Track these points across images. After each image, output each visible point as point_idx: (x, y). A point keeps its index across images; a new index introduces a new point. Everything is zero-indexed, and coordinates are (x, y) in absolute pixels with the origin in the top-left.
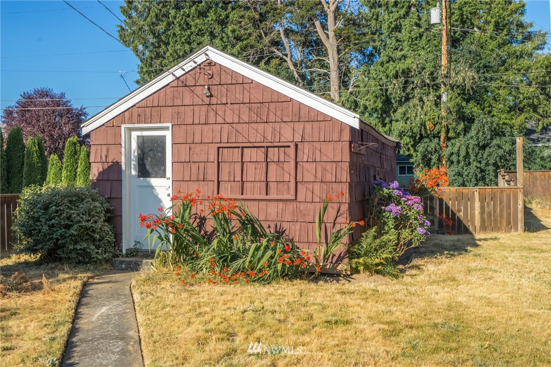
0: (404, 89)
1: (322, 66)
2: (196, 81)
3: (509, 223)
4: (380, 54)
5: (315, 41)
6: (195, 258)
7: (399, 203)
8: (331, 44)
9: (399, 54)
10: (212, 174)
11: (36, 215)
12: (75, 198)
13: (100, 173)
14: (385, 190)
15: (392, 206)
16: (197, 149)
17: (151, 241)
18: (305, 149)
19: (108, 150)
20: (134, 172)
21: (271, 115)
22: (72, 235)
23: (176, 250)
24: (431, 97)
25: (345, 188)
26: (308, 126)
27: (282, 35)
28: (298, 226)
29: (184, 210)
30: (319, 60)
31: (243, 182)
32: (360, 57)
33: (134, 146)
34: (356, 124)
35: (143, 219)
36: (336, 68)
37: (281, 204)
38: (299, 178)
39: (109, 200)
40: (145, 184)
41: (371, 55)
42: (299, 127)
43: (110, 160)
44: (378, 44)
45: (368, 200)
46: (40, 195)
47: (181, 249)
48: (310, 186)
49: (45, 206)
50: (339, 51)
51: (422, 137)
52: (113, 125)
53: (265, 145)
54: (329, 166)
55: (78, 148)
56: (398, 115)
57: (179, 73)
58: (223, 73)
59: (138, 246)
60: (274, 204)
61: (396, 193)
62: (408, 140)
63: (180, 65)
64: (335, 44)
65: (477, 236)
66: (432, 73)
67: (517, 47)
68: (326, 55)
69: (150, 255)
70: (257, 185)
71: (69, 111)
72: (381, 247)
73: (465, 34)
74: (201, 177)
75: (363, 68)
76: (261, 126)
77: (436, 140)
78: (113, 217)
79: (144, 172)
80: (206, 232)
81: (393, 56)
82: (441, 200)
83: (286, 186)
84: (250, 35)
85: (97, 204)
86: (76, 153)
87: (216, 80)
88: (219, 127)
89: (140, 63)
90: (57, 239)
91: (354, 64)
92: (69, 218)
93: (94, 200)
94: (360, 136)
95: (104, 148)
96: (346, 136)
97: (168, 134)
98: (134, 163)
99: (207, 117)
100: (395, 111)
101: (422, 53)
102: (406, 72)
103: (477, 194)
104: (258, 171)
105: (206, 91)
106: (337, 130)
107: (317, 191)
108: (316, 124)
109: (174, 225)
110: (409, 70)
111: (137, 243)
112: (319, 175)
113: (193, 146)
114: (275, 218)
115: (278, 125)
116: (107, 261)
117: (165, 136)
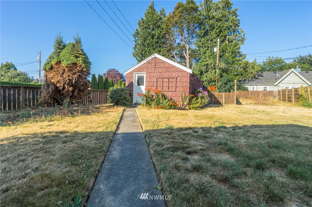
0: (206, 69)
1: (185, 63)
2: (152, 62)
3: (232, 102)
4: (200, 60)
5: (183, 57)
6: (150, 105)
7: (202, 93)
8: (187, 57)
9: (205, 60)
10: (155, 85)
11: (113, 94)
12: (122, 90)
13: (128, 84)
14: (199, 90)
15: (200, 94)
16: (152, 78)
17: (140, 100)
18: (178, 79)
19: (130, 79)
20: (136, 84)
21: (170, 70)
22: (121, 98)
23: (146, 103)
24: (214, 71)
25: (188, 88)
26: (179, 73)
27: (175, 55)
28: (176, 97)
29: (148, 93)
30: (184, 61)
31: (163, 87)
32: (195, 61)
33: (136, 78)
34: (191, 73)
35: (138, 94)
36: (189, 63)
37: (172, 92)
38: (177, 86)
39: (130, 91)
40: (139, 87)
41: (198, 60)
42: (177, 73)
43: (131, 81)
44: (200, 57)
45: (194, 93)
46: (114, 89)
47: (147, 103)
48: (179, 88)
49: (115, 92)
50: (189, 59)
51: (210, 82)
52: (131, 73)
53: (168, 77)
54: (184, 83)
55: (122, 82)
56: (205, 76)
57: (148, 60)
58: (159, 60)
59: (137, 102)
60: (170, 92)
61: (201, 90)
62: (207, 82)
63: (148, 58)
64: (189, 57)
65: (223, 105)
66: (214, 65)
67: (238, 58)
68: (186, 60)
69: (140, 104)
70: (166, 87)
71: (120, 74)
72: (197, 103)
73: (223, 55)
74: (153, 86)
75: (195, 64)
76: (168, 73)
77: (215, 82)
78: (131, 95)
79: (139, 84)
80: (153, 99)
81: (204, 60)
82: (214, 96)
83: (173, 88)
84: (166, 54)
85: (127, 91)
86: (121, 84)
87: (157, 62)
88: (157, 73)
89: (137, 62)
90: (118, 99)
91: (193, 62)
92: (121, 95)
93: (127, 90)
94: (192, 75)
95: (129, 78)
96: (189, 75)
97: (145, 75)
98: (136, 82)
99: (154, 71)
100: (204, 75)
101: (212, 59)
102: (207, 65)
103: (224, 95)
104: (167, 84)
105: (154, 64)
106: (187, 74)
107: (181, 89)
108: (181, 72)
109: (145, 96)
110: (208, 64)
111: (137, 101)
112: (182, 85)
113: (151, 78)
114: (170, 96)
115: (172, 73)
116: (129, 105)
117: (144, 76)
